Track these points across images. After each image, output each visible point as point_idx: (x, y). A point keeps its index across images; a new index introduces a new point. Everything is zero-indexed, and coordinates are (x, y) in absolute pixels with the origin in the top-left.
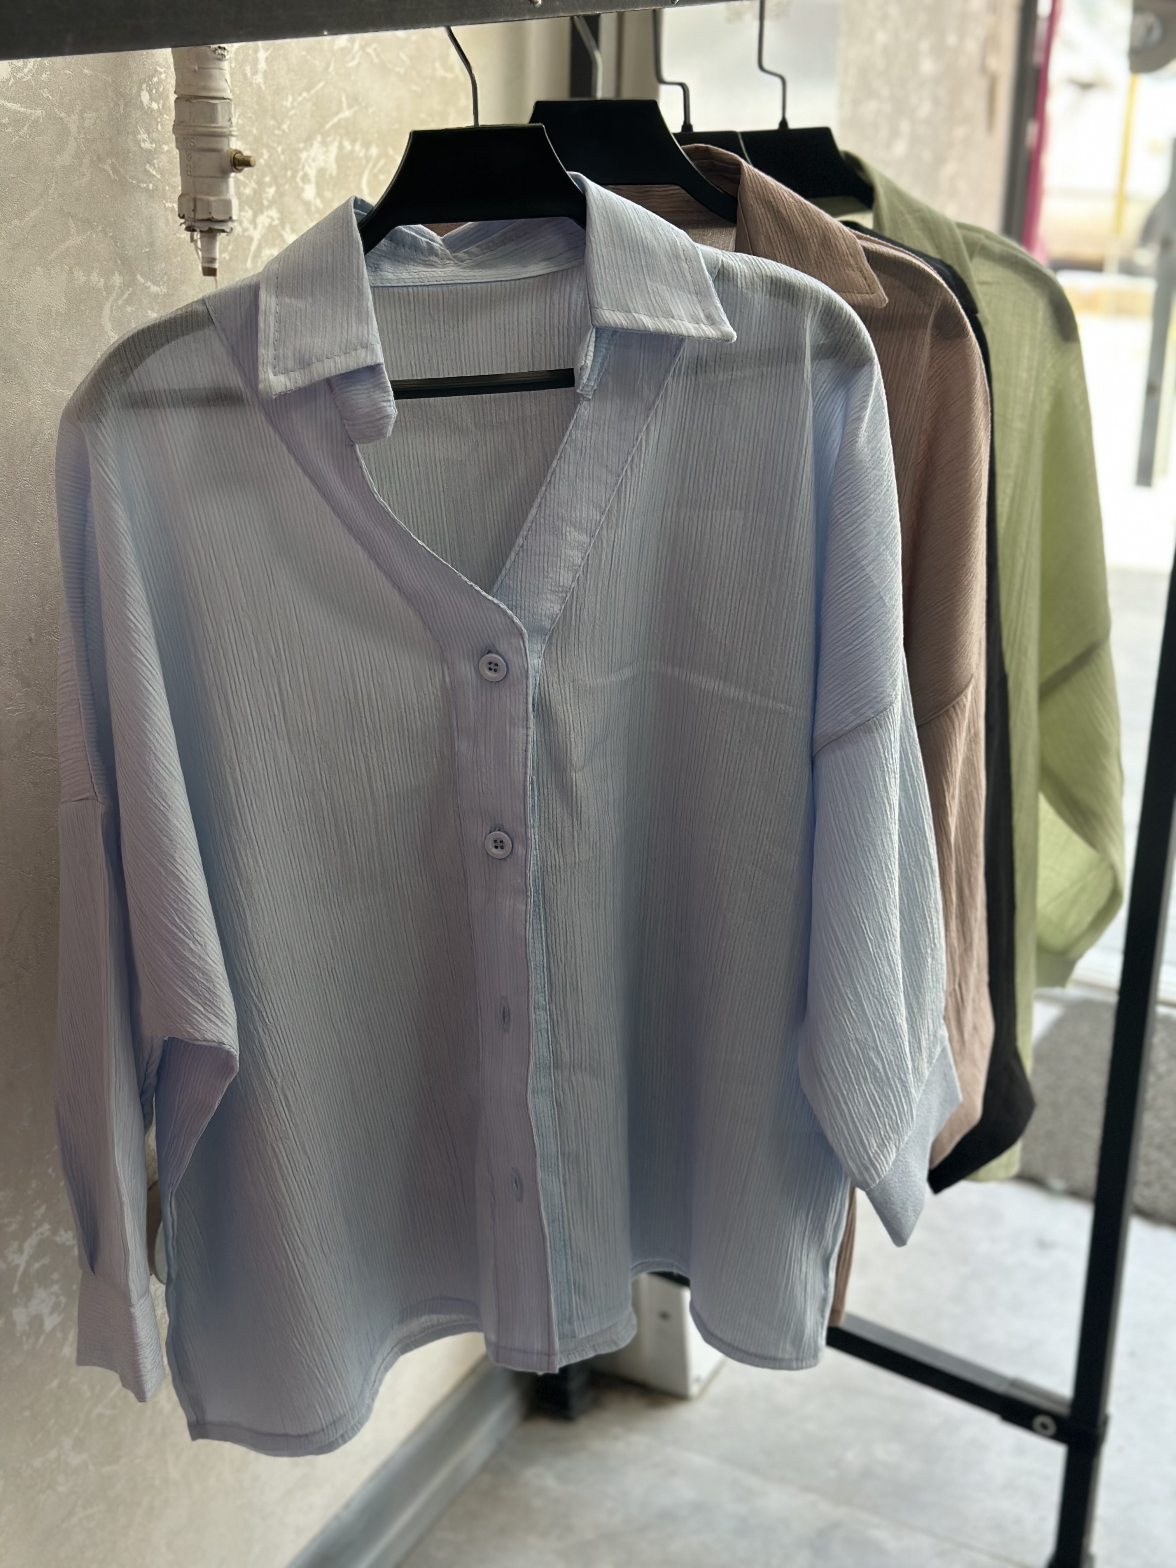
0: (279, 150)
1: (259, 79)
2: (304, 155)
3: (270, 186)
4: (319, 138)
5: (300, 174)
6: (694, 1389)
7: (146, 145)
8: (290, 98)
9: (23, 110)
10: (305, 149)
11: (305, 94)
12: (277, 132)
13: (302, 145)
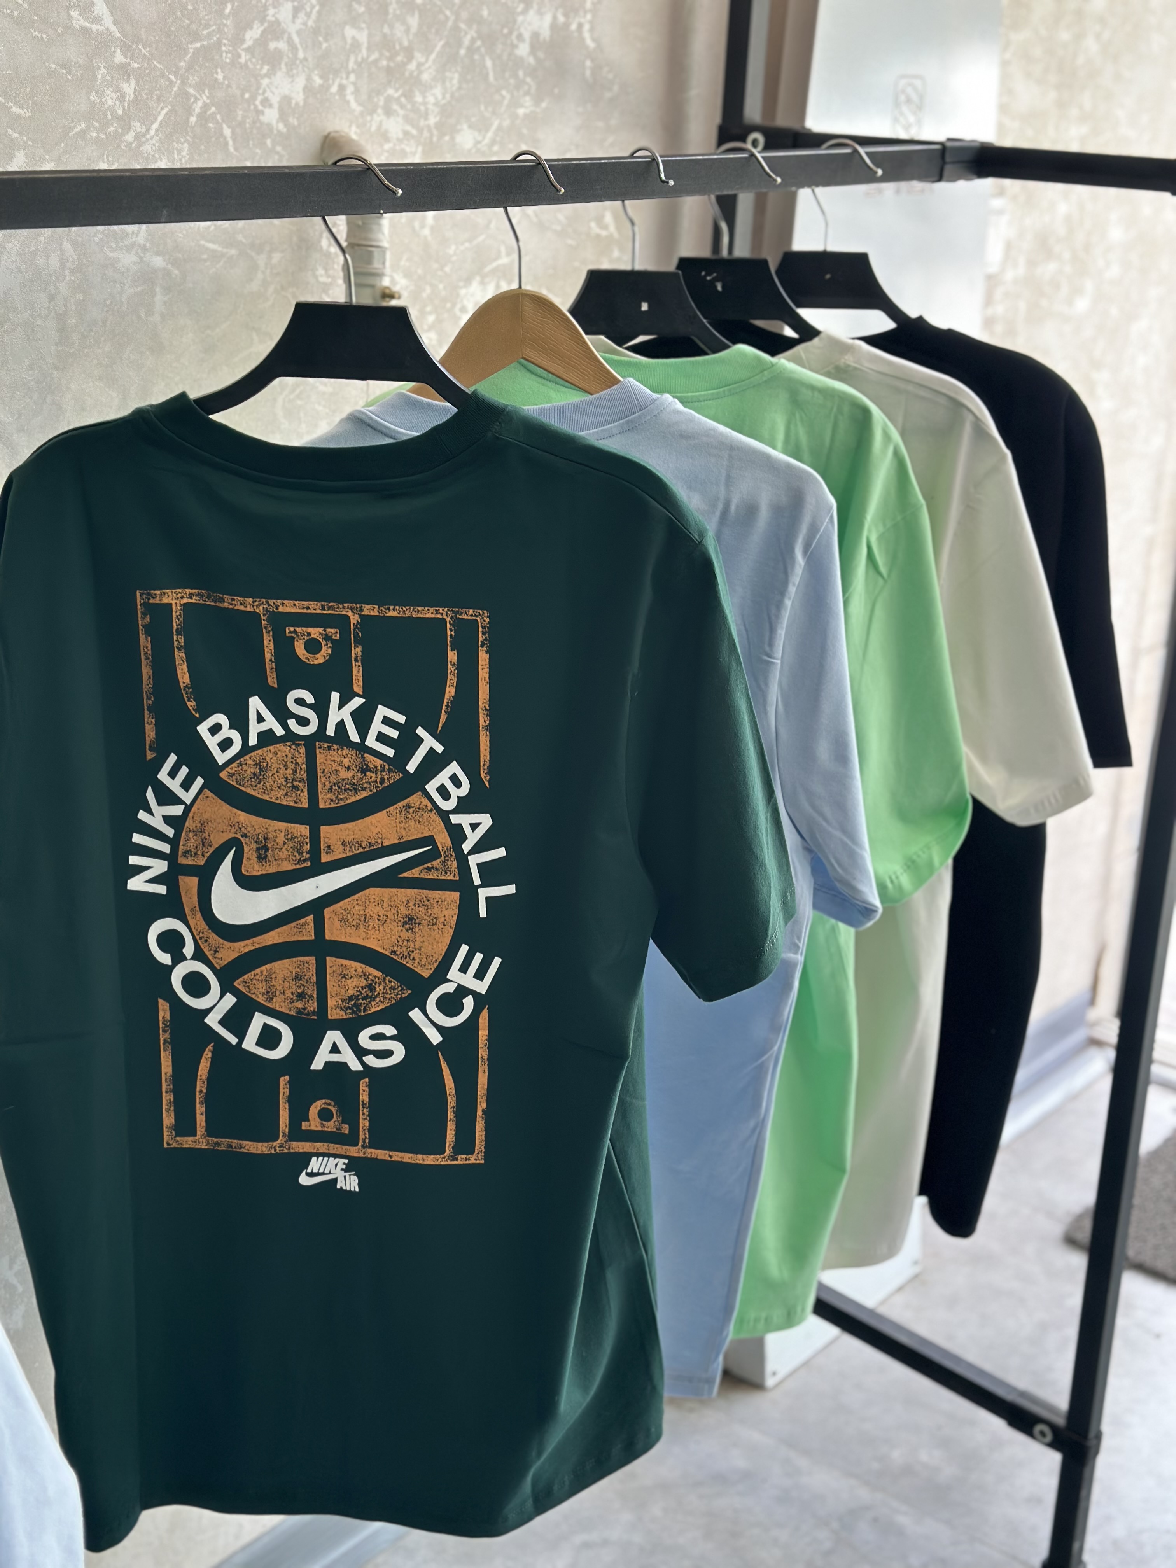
0: (441, 286)
1: (426, 232)
2: (463, 292)
3: (430, 313)
4: (478, 278)
5: (459, 306)
6: (770, 1382)
7: (323, 279)
8: (453, 247)
9: (220, 249)
10: (465, 286)
11: (467, 245)
12: (440, 273)
13: (461, 284)
